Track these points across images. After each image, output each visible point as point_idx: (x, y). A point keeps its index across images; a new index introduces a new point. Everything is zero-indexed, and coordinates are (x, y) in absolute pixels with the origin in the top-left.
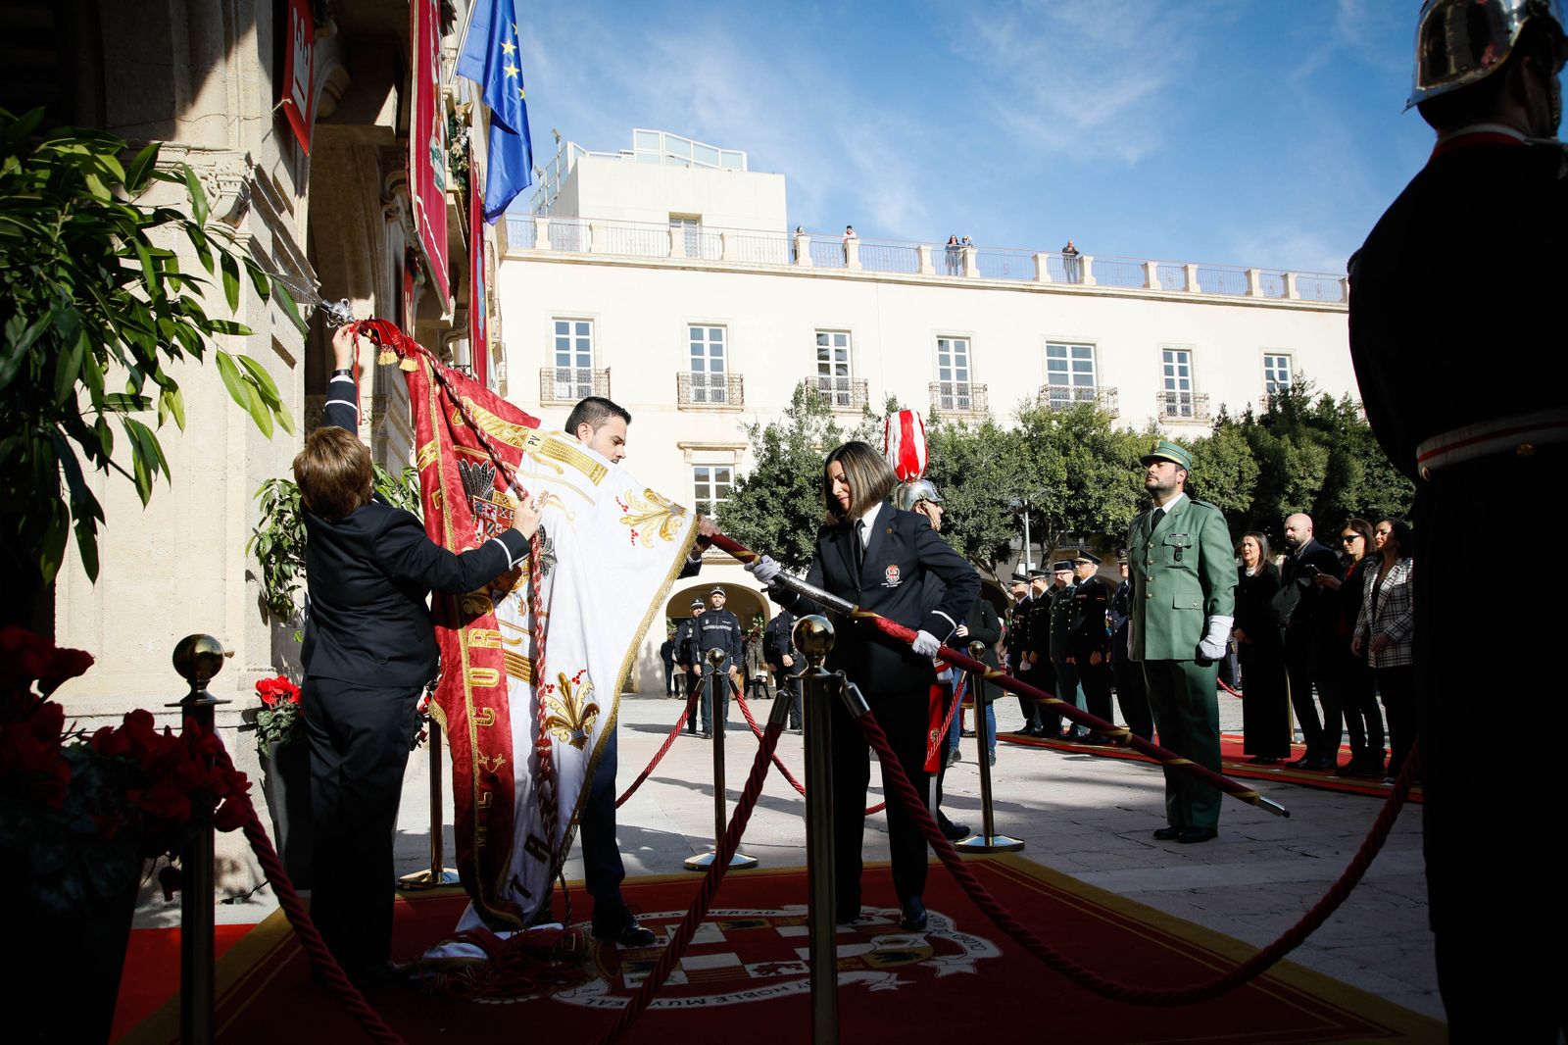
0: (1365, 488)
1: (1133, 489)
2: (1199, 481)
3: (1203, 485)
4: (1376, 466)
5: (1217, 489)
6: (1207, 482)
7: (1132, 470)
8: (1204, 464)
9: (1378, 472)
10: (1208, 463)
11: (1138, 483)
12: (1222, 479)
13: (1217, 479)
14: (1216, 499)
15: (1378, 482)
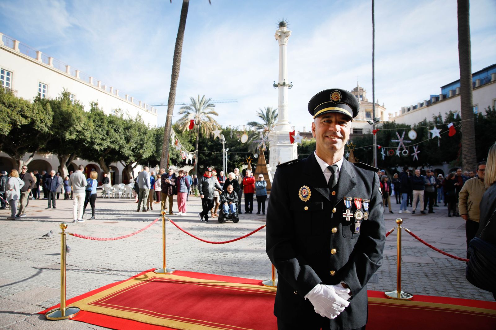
0: (93, 133)
1: (9, 117)
2: (38, 119)
3: (39, 121)
4: (97, 126)
5: (44, 124)
6: (41, 120)
7: (8, 108)
8: (40, 112)
9: (97, 128)
10: (42, 112)
11: (11, 114)
12: (47, 120)
13: (45, 119)
14: (43, 127)
15: (96, 132)
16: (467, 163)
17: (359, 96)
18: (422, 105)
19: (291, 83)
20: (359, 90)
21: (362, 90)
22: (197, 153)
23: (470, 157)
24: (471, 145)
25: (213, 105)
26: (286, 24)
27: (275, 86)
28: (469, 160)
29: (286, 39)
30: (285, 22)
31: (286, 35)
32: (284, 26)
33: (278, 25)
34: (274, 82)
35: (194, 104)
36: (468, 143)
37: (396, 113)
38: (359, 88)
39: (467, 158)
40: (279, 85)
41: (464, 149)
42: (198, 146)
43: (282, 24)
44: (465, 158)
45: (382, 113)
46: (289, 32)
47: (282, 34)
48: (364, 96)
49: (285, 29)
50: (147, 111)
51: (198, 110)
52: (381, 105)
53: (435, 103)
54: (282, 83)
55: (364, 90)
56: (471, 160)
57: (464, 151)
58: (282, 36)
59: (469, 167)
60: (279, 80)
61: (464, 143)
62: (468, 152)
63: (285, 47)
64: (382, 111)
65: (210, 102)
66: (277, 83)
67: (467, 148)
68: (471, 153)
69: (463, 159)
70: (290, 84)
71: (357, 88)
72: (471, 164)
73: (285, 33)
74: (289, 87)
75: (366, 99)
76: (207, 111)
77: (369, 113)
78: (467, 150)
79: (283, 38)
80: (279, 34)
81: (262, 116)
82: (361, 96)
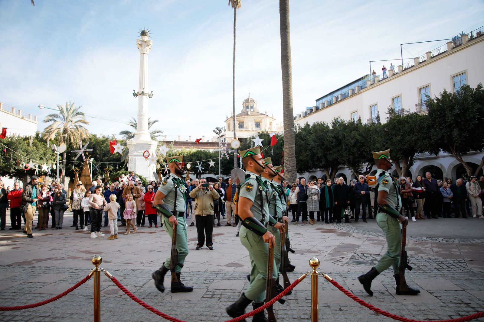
16: (287, 171)
17: (250, 107)
18: (300, 116)
19: (152, 92)
20: (250, 101)
21: (253, 101)
22: (65, 163)
23: (290, 165)
24: (290, 154)
25: (82, 114)
26: (148, 33)
27: (135, 95)
28: (289, 168)
29: (147, 48)
30: (146, 31)
31: (147, 44)
32: (145, 35)
33: (140, 34)
34: (134, 91)
35: (62, 112)
36: (288, 152)
37: (281, 123)
38: (250, 99)
39: (288, 166)
40: (138, 94)
41: (285, 158)
42: (66, 156)
43: (143, 33)
44: (286, 166)
45: (271, 124)
46: (149, 41)
47: (143, 43)
48: (254, 107)
49: (146, 38)
50: (23, 118)
51: (65, 119)
52: (270, 115)
53: (309, 114)
54: (141, 92)
55: (255, 101)
56: (291, 168)
57: (285, 159)
58: (142, 45)
59: (288, 175)
60: (139, 89)
61: (285, 152)
62: (288, 160)
63: (146, 57)
64: (272, 121)
65: (79, 111)
66: (136, 92)
67: (287, 156)
68: (290, 162)
69: (285, 167)
70: (150, 93)
71: (248, 99)
72: (291, 172)
73: (145, 42)
74: (149, 96)
75: (256, 110)
76: (75, 119)
77: (258, 123)
78: (287, 158)
79: (143, 47)
80: (140, 43)
81: (133, 125)
82: (252, 107)
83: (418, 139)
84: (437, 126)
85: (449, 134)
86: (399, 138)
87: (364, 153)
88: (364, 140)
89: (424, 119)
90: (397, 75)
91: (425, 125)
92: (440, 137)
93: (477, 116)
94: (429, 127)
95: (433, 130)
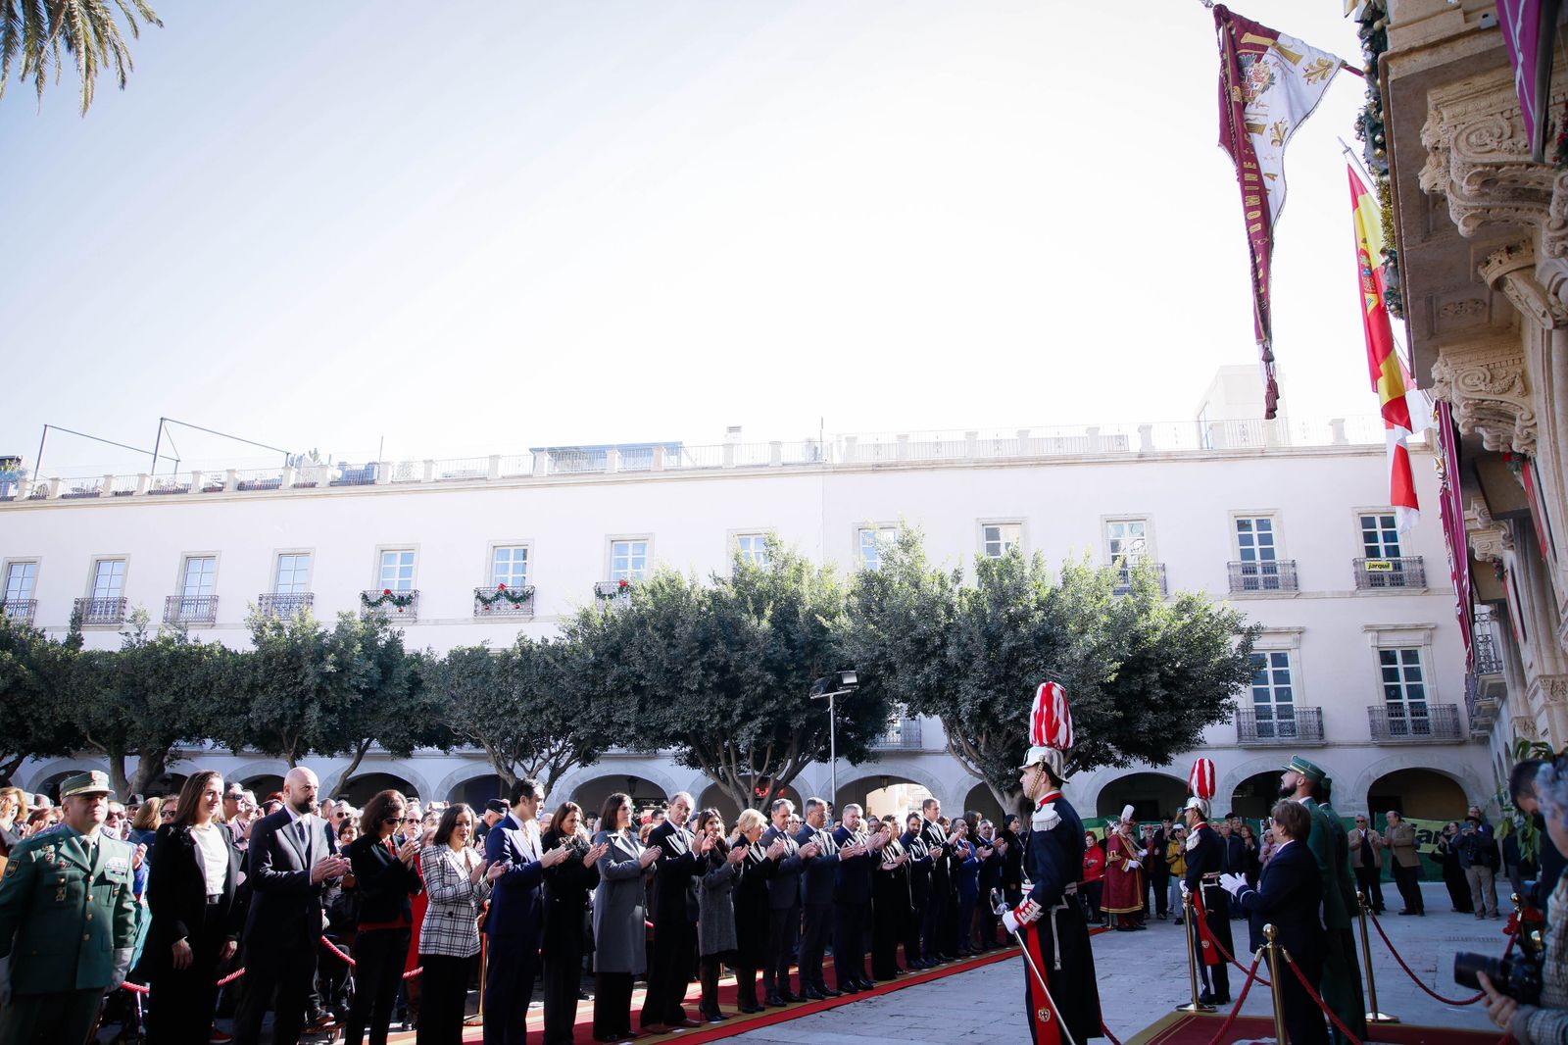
83: (218, 712)
84: (275, 689)
85: (298, 712)
86: (169, 700)
87: (29, 723)
88: (43, 687)
89: (243, 664)
90: (130, 497)
91: (246, 681)
92: (278, 717)
93: (363, 686)
94: (253, 687)
95: (260, 698)
